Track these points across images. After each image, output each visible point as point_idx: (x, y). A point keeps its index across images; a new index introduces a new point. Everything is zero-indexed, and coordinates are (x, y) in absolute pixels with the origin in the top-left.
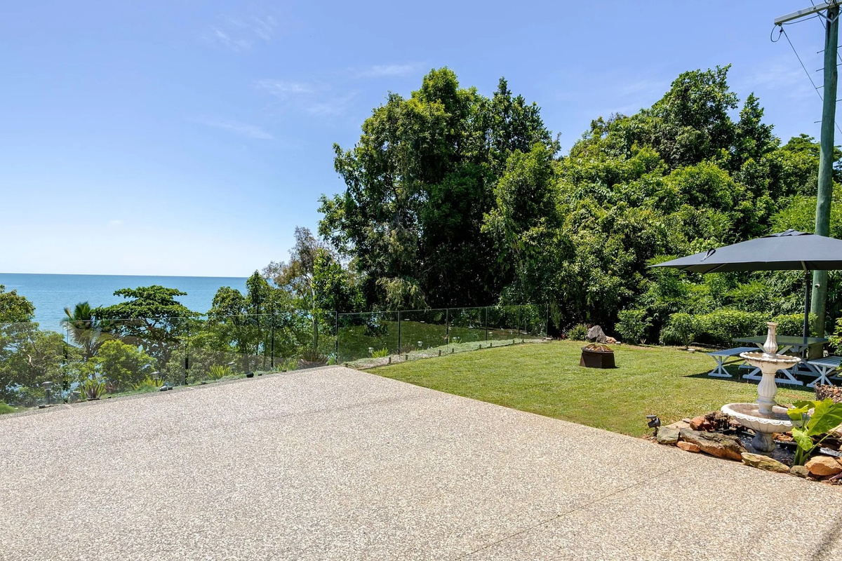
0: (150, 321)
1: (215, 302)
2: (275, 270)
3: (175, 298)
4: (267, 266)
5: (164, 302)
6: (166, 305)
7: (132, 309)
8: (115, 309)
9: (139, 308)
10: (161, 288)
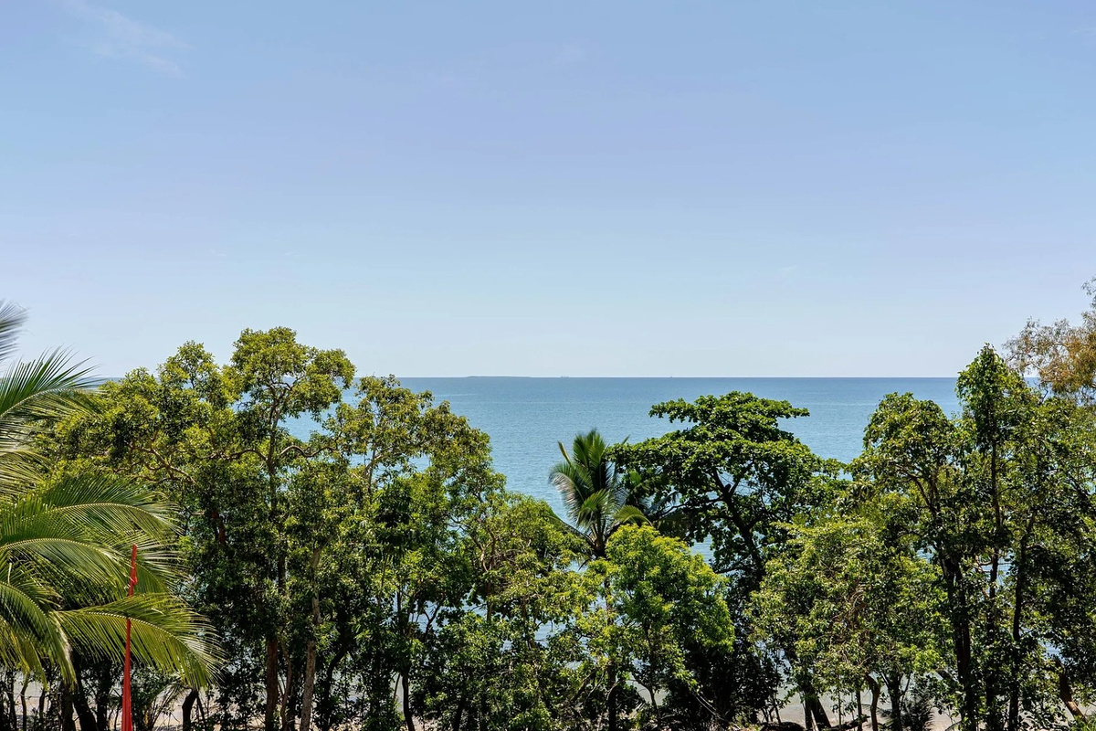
0: (726, 478)
1: (871, 436)
2: (1043, 346)
3: (783, 424)
4: (1018, 336)
5: (756, 432)
6: (760, 440)
7: (685, 449)
8: (650, 447)
9: (698, 448)
10: (750, 399)
